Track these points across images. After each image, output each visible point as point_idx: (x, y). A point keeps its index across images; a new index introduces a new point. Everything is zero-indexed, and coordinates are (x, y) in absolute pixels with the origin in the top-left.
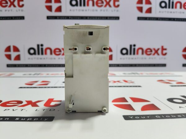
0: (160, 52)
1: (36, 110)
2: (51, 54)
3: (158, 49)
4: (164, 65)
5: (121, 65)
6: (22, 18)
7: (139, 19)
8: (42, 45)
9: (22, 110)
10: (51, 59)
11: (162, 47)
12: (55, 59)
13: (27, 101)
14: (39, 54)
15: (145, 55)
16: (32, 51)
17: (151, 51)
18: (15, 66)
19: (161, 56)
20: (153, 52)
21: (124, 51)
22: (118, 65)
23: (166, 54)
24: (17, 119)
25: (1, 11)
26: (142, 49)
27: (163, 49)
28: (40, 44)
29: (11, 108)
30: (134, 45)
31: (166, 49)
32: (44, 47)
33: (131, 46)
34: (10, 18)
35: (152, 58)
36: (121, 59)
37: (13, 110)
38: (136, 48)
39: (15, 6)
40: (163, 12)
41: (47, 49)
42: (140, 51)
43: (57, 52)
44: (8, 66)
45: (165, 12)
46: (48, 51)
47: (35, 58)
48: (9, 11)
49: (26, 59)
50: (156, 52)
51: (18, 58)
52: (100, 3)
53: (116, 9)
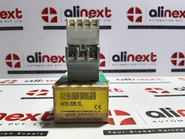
0: (149, 58)
1: (34, 125)
2: (48, 61)
3: (148, 56)
4: (154, 71)
5: (113, 70)
6: (21, 28)
7: (130, 27)
8: (40, 53)
9: (23, 124)
10: (49, 66)
11: (152, 53)
12: (52, 65)
13: (27, 114)
14: (37, 62)
15: (135, 62)
16: (31, 59)
17: (141, 57)
18: (15, 72)
19: (151, 62)
20: (143, 58)
21: (116, 58)
22: (110, 71)
23: (155, 60)
24: (19, 134)
25: (1, 22)
26: (132, 56)
27: (153, 55)
28: (38, 52)
29: (14, 122)
30: (125, 53)
31: (155, 56)
32: (42, 55)
33: (122, 53)
34: (10, 28)
35: (142, 65)
36: (113, 65)
37: (16, 125)
38: (127, 55)
39: (13, 17)
40: (152, 21)
41: (44, 56)
42: (131, 58)
43: (53, 59)
44: (10, 72)
45: (155, 20)
46: (46, 59)
47: (33, 65)
48: (8, 22)
49: (25, 66)
50: (146, 58)
51: (18, 65)
52: (93, 14)
53: (108, 19)
